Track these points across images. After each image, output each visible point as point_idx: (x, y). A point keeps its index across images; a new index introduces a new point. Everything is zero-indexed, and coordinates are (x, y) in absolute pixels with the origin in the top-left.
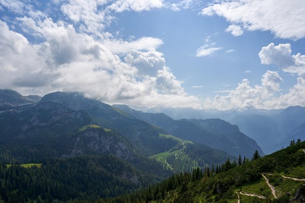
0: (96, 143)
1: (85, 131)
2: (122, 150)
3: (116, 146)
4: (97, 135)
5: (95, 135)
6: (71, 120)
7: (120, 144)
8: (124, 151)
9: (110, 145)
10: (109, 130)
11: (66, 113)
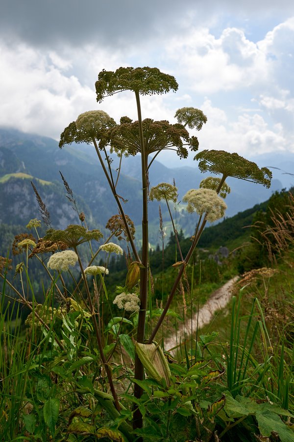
0: (25, 204)
1: (7, 183)
2: (69, 218)
3: (59, 211)
4: (26, 191)
5: (22, 190)
7: (65, 206)
8: (73, 220)
10: (48, 183)
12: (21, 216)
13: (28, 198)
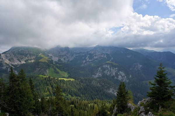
0: (108, 71)
2: (122, 76)
3: (119, 73)
4: (109, 67)
6: (102, 58)
9: (115, 73)
11: (100, 55)
12: (107, 74)
13: (109, 69)
